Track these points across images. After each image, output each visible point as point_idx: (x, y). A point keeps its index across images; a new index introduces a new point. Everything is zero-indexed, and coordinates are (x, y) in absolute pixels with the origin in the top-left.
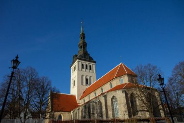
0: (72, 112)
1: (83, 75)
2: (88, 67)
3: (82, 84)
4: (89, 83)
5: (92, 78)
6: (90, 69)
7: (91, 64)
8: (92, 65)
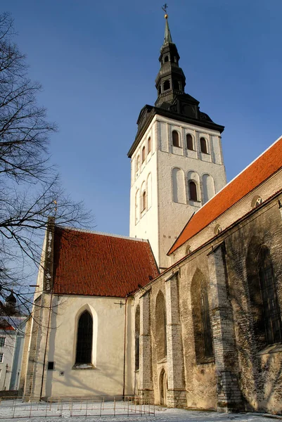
0: (138, 295)
1: (176, 169)
2: (196, 144)
3: (175, 200)
4: (199, 197)
5: (210, 180)
6: (203, 150)
7: (206, 133)
8: (207, 137)
